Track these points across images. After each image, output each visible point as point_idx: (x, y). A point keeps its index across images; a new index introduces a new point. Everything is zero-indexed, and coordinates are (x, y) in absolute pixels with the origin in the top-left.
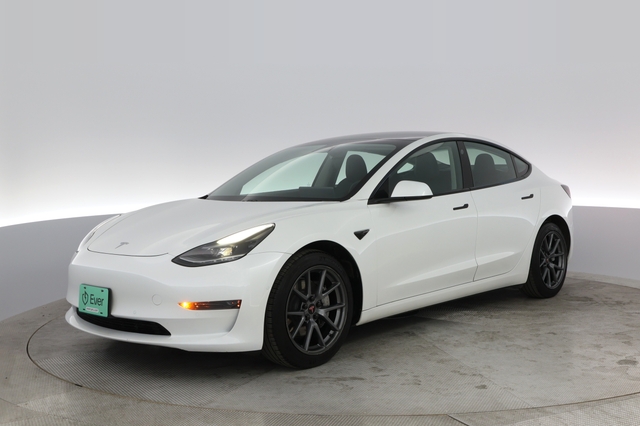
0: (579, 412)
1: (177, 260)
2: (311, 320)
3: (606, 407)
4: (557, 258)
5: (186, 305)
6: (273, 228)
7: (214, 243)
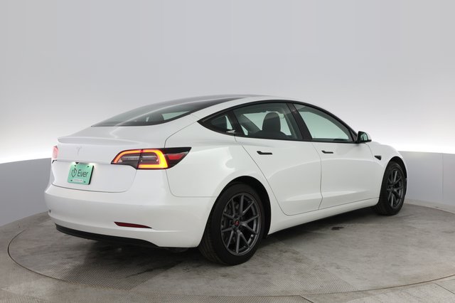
0: (391, 294)
3: (411, 290)
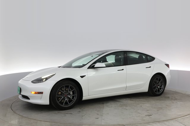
1: (33, 82)
2: (66, 98)
4: (161, 85)
5: (33, 93)
6: (55, 74)
7: (41, 78)
